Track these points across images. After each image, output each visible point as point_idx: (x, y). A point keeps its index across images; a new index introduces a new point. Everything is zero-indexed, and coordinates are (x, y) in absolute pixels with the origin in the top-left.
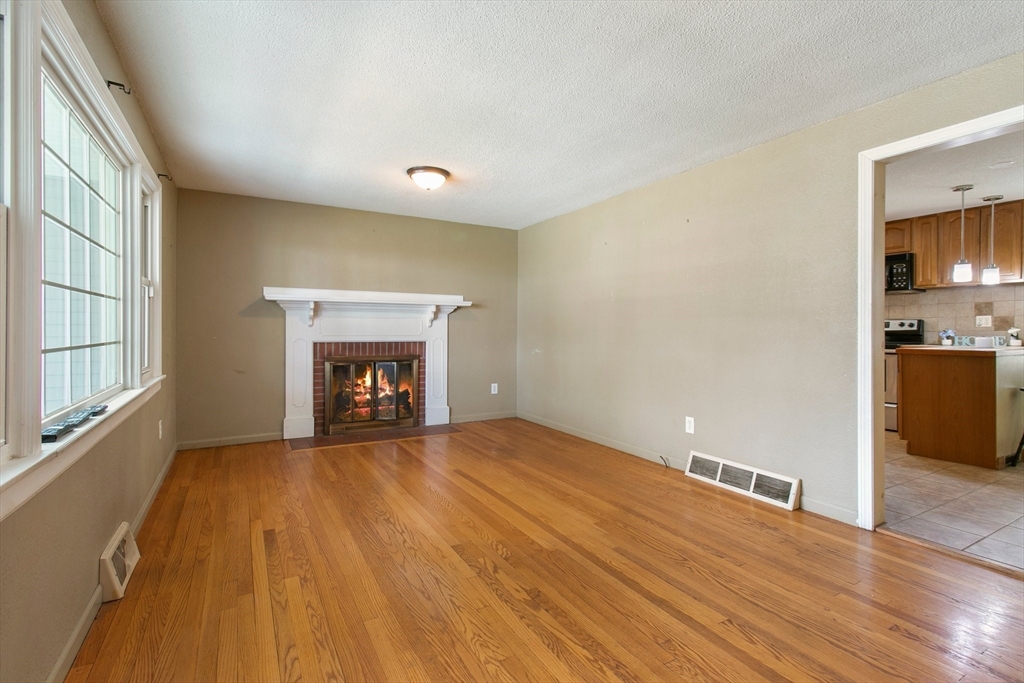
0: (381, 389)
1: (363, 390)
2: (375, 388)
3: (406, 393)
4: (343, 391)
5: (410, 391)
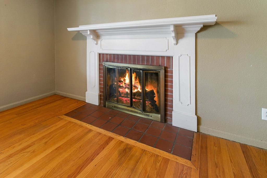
0: (135, 86)
1: (124, 85)
2: (131, 86)
3: (152, 92)
4: (113, 84)
5: (155, 91)
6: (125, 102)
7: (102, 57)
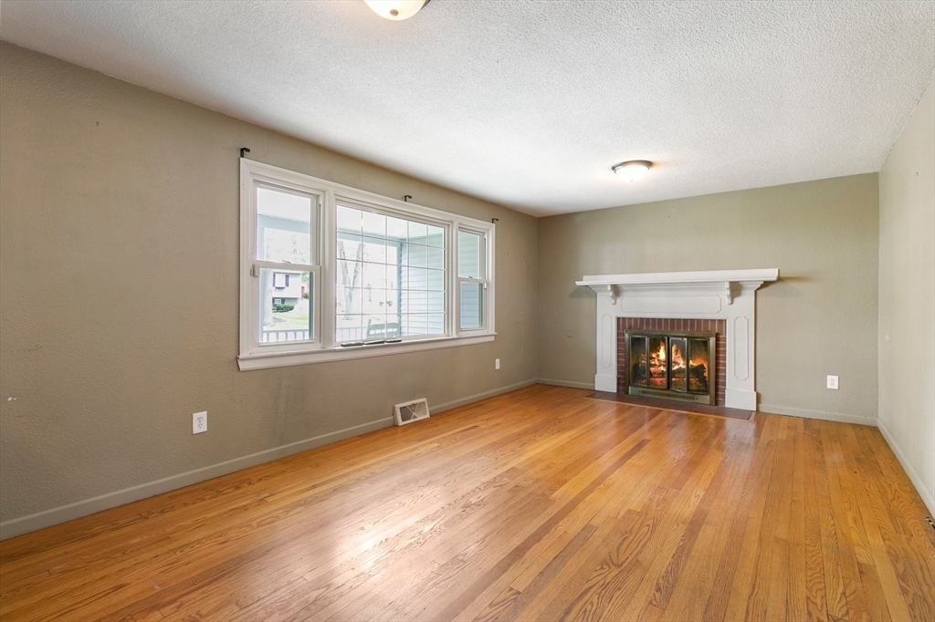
0: (675, 363)
1: (657, 363)
2: (669, 362)
3: (702, 366)
4: (639, 363)
5: (705, 366)
6: (659, 384)
7: (622, 323)
